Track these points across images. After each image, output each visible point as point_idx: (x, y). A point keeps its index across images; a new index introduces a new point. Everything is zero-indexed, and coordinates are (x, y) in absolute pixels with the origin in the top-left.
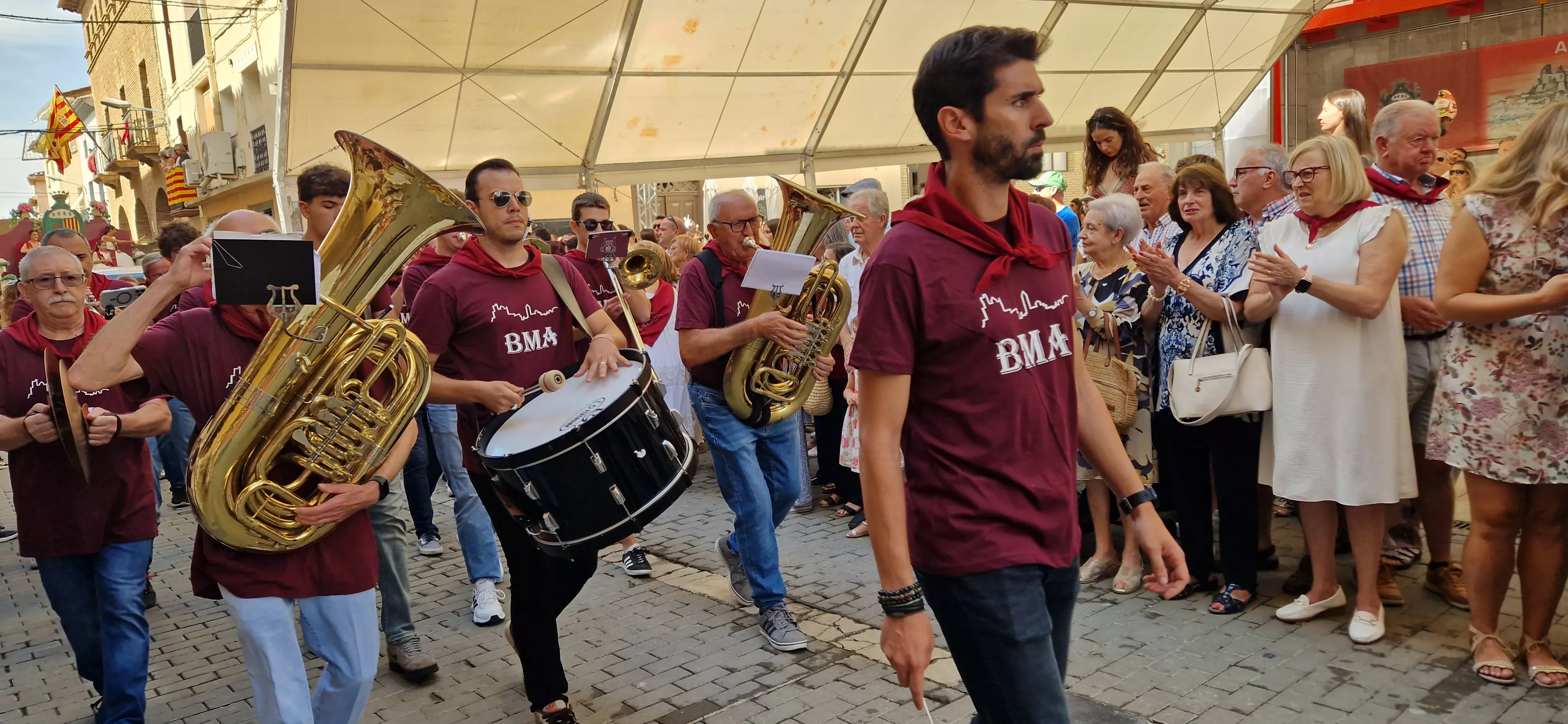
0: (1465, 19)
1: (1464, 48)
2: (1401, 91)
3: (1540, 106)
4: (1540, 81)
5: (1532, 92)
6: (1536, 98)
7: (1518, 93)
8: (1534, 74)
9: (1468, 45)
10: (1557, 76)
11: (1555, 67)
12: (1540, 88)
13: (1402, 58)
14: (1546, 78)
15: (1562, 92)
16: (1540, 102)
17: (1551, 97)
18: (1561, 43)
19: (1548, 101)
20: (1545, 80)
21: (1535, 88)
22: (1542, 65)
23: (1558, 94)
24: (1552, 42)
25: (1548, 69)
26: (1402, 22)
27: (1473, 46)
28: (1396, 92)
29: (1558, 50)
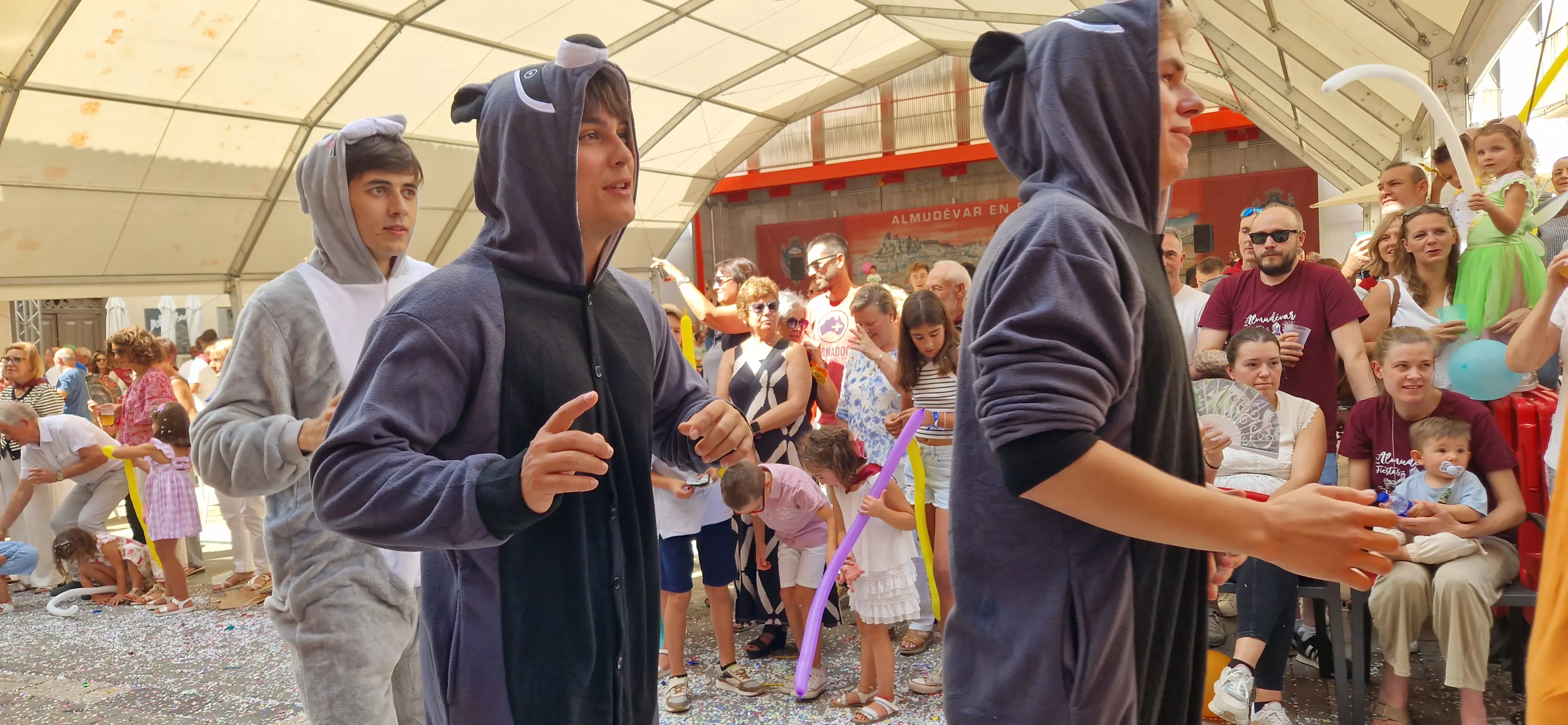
0: (834, 193)
1: (835, 216)
2: (795, 246)
3: (885, 264)
4: (884, 245)
5: (880, 253)
6: (882, 258)
7: (871, 253)
8: (879, 241)
9: (837, 214)
10: (894, 242)
11: (892, 235)
12: (884, 251)
13: (795, 220)
14: (888, 242)
15: (898, 254)
16: (885, 261)
17: (892, 257)
18: (895, 217)
19: (890, 261)
20: (887, 245)
21: (881, 250)
22: (885, 233)
23: (896, 256)
24: (889, 216)
25: (888, 236)
26: (794, 191)
27: (841, 215)
28: (791, 247)
29: (894, 222)
